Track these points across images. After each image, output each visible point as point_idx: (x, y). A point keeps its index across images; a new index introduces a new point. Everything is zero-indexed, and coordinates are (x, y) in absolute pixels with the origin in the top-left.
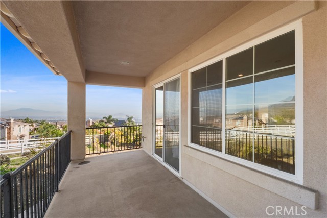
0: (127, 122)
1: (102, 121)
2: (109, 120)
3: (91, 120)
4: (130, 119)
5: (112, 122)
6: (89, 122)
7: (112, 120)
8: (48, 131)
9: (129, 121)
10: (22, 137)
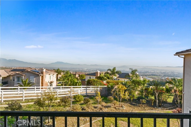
0: (131, 75)
1: (108, 73)
2: (113, 72)
3: (99, 72)
4: (133, 72)
5: (116, 74)
6: (97, 73)
7: (116, 72)
8: (68, 79)
9: (133, 74)
10: (51, 83)
